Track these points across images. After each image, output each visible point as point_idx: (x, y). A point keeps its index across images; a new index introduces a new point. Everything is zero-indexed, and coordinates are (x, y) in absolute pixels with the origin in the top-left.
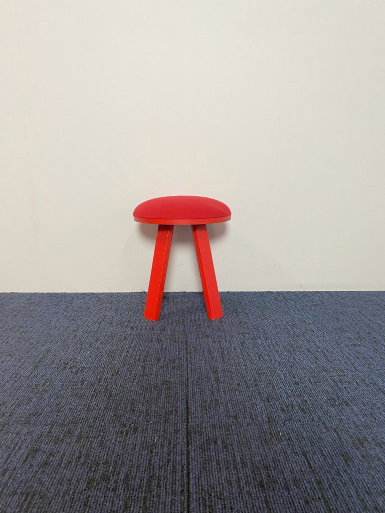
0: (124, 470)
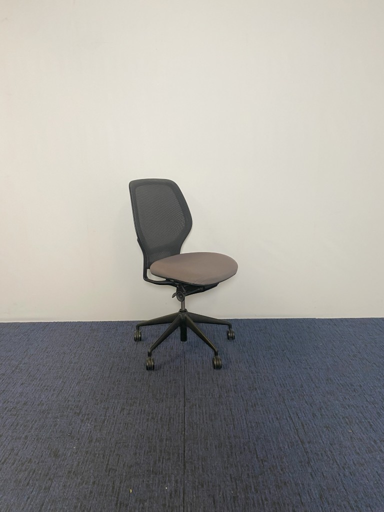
0: (160, 415)
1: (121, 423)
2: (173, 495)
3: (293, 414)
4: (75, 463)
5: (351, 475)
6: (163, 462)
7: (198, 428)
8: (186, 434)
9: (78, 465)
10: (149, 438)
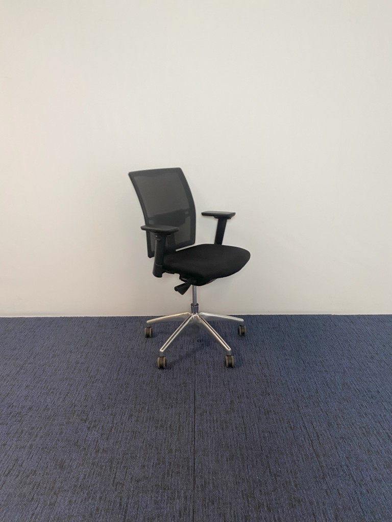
1: (129, 432)
2: (182, 514)
3: (308, 422)
4: (82, 476)
5: (368, 492)
6: (172, 476)
7: (209, 437)
8: (196, 444)
9: (85, 478)
10: (157, 448)
